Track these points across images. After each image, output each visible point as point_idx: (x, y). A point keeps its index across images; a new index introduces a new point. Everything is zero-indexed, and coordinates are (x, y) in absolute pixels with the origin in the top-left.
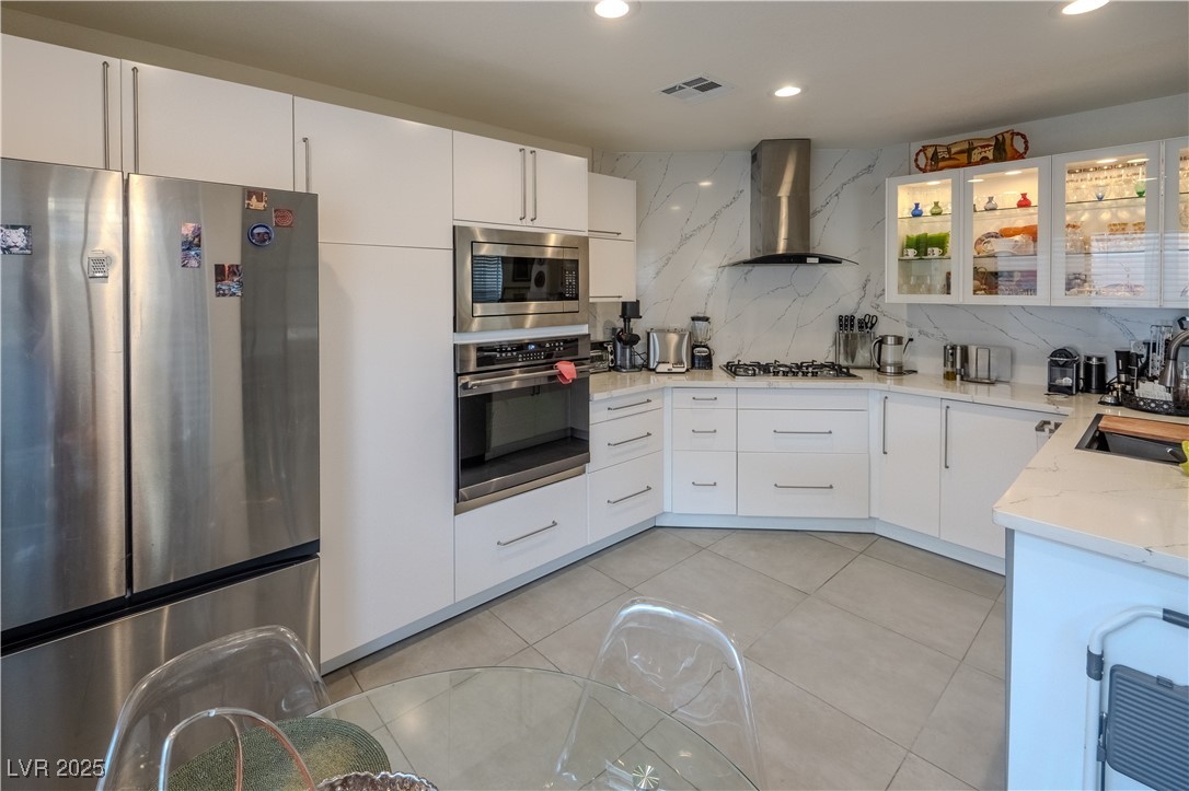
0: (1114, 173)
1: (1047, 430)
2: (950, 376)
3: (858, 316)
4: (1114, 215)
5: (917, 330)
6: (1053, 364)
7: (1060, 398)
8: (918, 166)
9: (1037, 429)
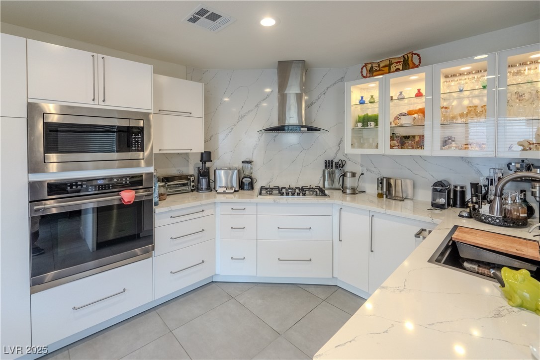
0: (471, 76)
1: (421, 237)
2: (380, 196)
3: (336, 160)
4: (471, 102)
5: (365, 168)
6: (434, 190)
7: (437, 211)
8: (362, 75)
9: (416, 236)
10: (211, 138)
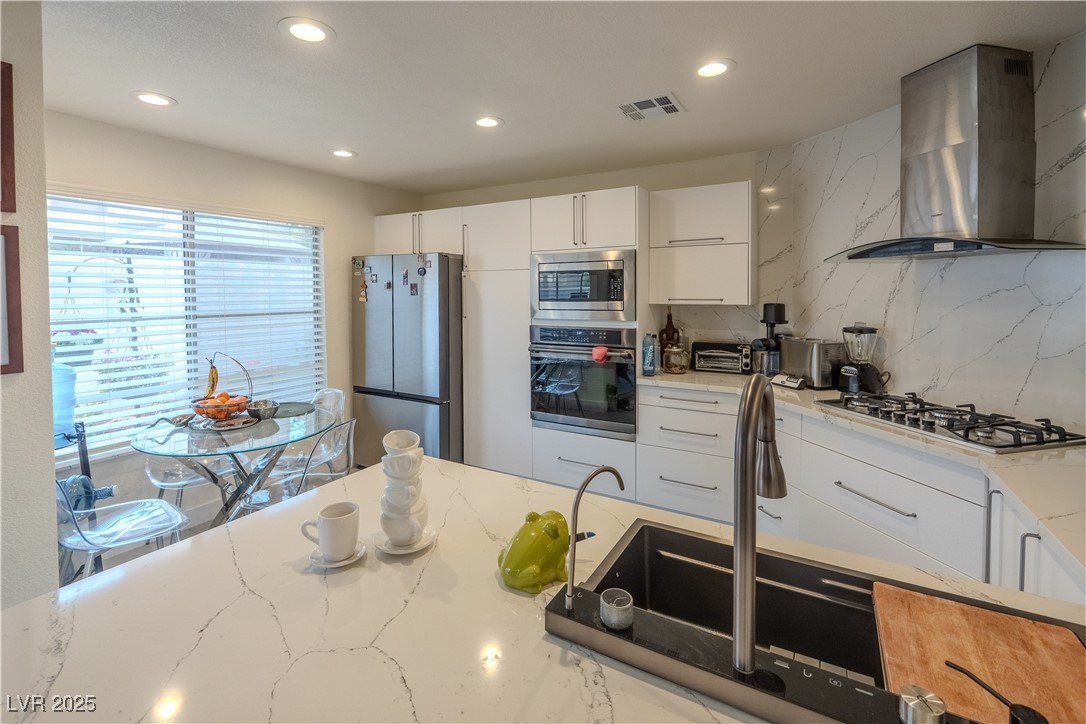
10: (804, 278)
